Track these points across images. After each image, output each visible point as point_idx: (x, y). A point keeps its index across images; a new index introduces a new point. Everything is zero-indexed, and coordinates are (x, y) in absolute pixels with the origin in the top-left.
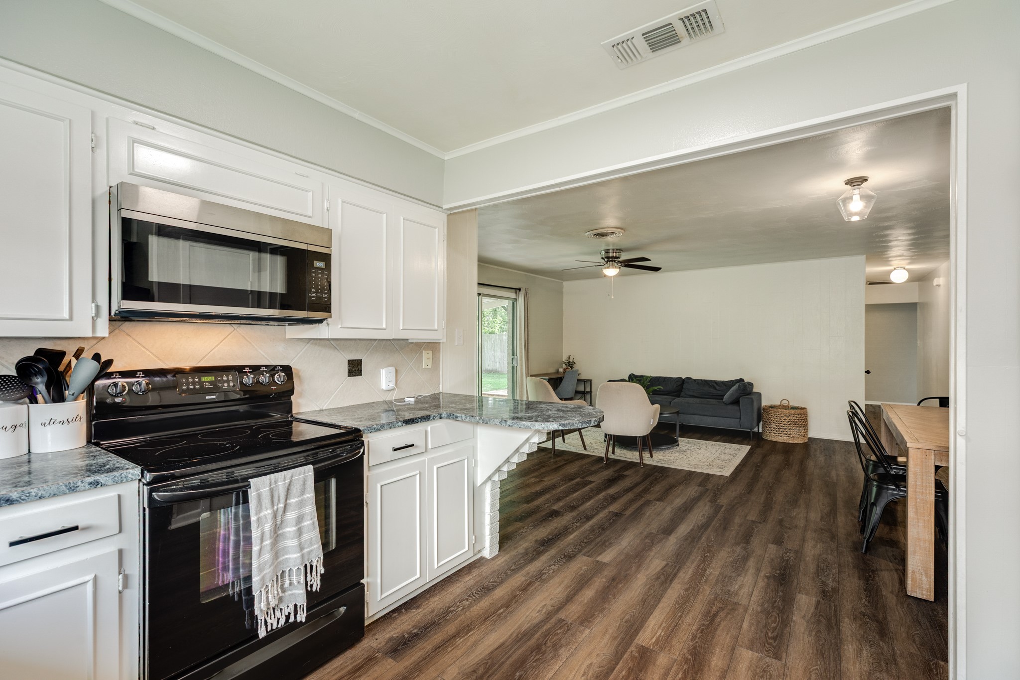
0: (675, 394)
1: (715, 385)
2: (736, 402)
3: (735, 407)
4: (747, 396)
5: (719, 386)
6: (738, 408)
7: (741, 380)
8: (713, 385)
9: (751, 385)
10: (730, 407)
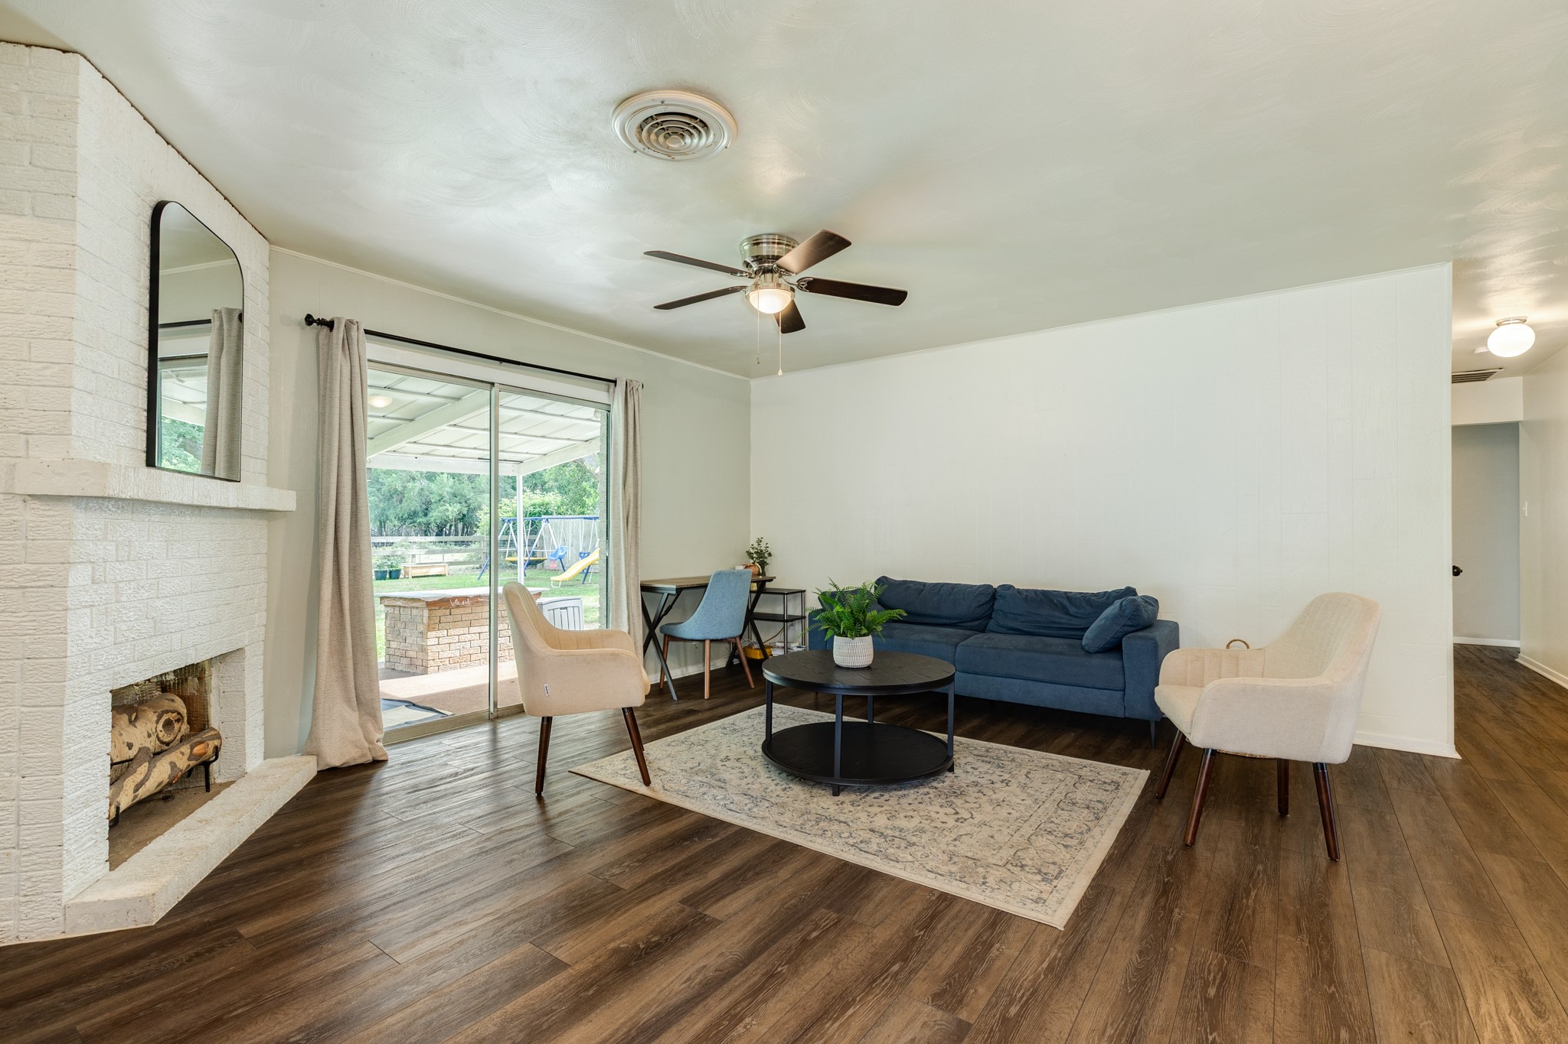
0: (976, 623)
1: (1066, 602)
2: (1114, 648)
3: (1111, 662)
4: (1140, 634)
5: (1075, 606)
6: (1117, 663)
7: (1130, 591)
8: (1061, 603)
9: (1153, 603)
10: (1097, 661)
